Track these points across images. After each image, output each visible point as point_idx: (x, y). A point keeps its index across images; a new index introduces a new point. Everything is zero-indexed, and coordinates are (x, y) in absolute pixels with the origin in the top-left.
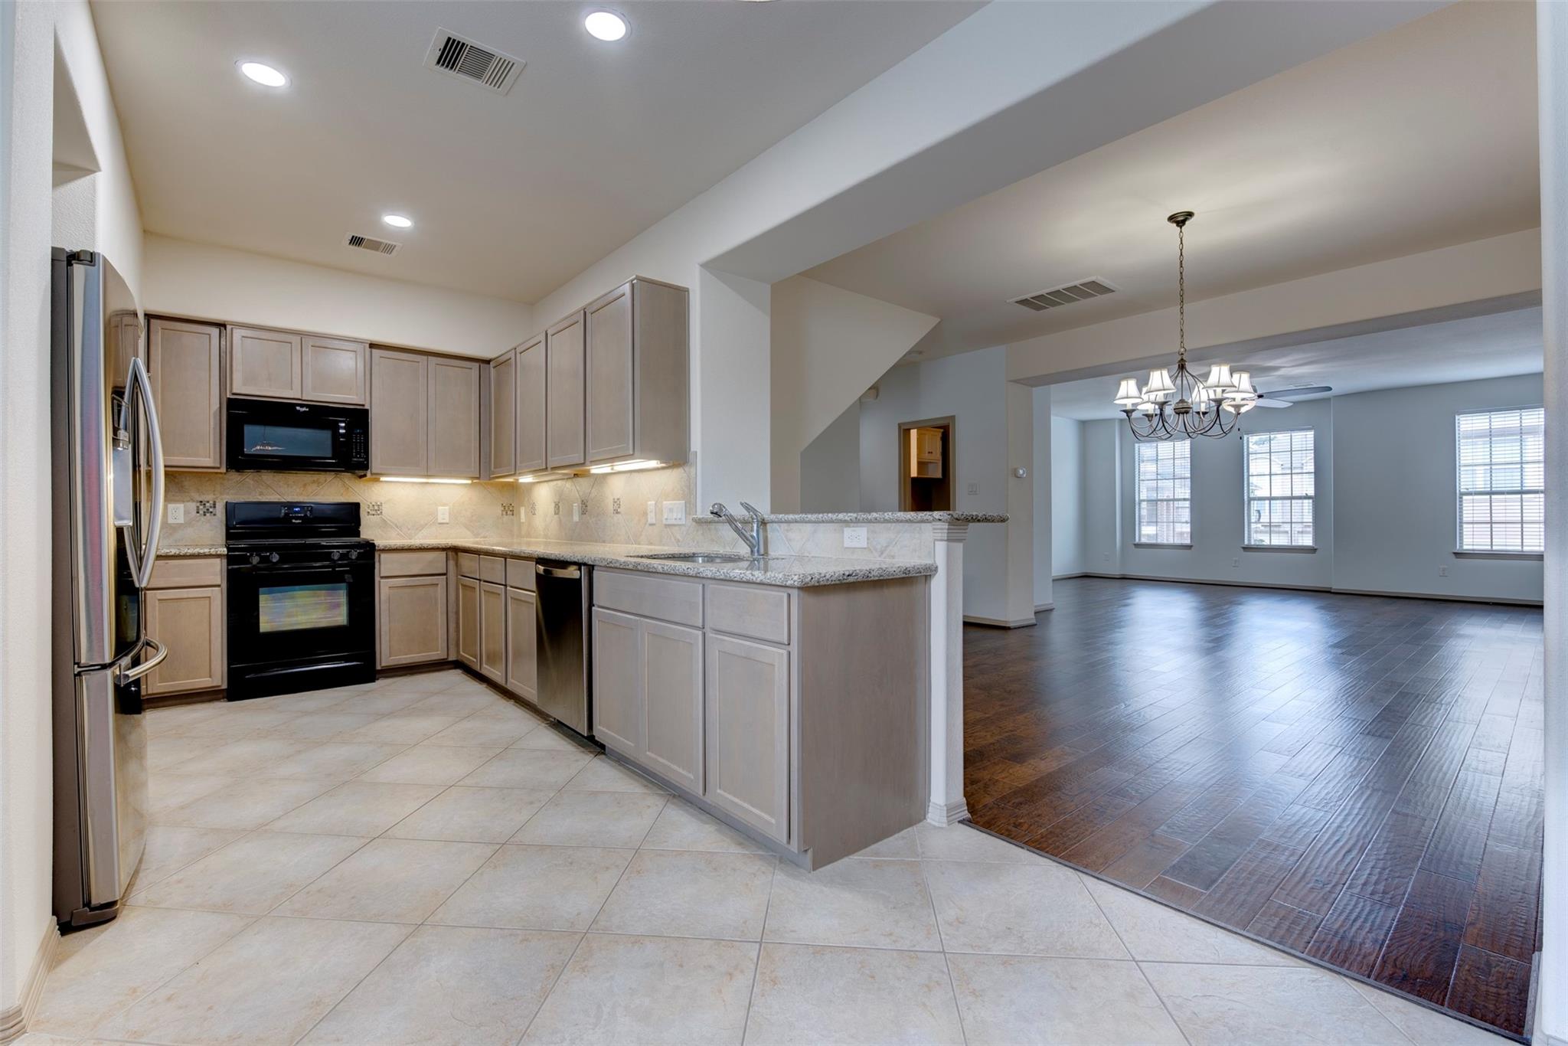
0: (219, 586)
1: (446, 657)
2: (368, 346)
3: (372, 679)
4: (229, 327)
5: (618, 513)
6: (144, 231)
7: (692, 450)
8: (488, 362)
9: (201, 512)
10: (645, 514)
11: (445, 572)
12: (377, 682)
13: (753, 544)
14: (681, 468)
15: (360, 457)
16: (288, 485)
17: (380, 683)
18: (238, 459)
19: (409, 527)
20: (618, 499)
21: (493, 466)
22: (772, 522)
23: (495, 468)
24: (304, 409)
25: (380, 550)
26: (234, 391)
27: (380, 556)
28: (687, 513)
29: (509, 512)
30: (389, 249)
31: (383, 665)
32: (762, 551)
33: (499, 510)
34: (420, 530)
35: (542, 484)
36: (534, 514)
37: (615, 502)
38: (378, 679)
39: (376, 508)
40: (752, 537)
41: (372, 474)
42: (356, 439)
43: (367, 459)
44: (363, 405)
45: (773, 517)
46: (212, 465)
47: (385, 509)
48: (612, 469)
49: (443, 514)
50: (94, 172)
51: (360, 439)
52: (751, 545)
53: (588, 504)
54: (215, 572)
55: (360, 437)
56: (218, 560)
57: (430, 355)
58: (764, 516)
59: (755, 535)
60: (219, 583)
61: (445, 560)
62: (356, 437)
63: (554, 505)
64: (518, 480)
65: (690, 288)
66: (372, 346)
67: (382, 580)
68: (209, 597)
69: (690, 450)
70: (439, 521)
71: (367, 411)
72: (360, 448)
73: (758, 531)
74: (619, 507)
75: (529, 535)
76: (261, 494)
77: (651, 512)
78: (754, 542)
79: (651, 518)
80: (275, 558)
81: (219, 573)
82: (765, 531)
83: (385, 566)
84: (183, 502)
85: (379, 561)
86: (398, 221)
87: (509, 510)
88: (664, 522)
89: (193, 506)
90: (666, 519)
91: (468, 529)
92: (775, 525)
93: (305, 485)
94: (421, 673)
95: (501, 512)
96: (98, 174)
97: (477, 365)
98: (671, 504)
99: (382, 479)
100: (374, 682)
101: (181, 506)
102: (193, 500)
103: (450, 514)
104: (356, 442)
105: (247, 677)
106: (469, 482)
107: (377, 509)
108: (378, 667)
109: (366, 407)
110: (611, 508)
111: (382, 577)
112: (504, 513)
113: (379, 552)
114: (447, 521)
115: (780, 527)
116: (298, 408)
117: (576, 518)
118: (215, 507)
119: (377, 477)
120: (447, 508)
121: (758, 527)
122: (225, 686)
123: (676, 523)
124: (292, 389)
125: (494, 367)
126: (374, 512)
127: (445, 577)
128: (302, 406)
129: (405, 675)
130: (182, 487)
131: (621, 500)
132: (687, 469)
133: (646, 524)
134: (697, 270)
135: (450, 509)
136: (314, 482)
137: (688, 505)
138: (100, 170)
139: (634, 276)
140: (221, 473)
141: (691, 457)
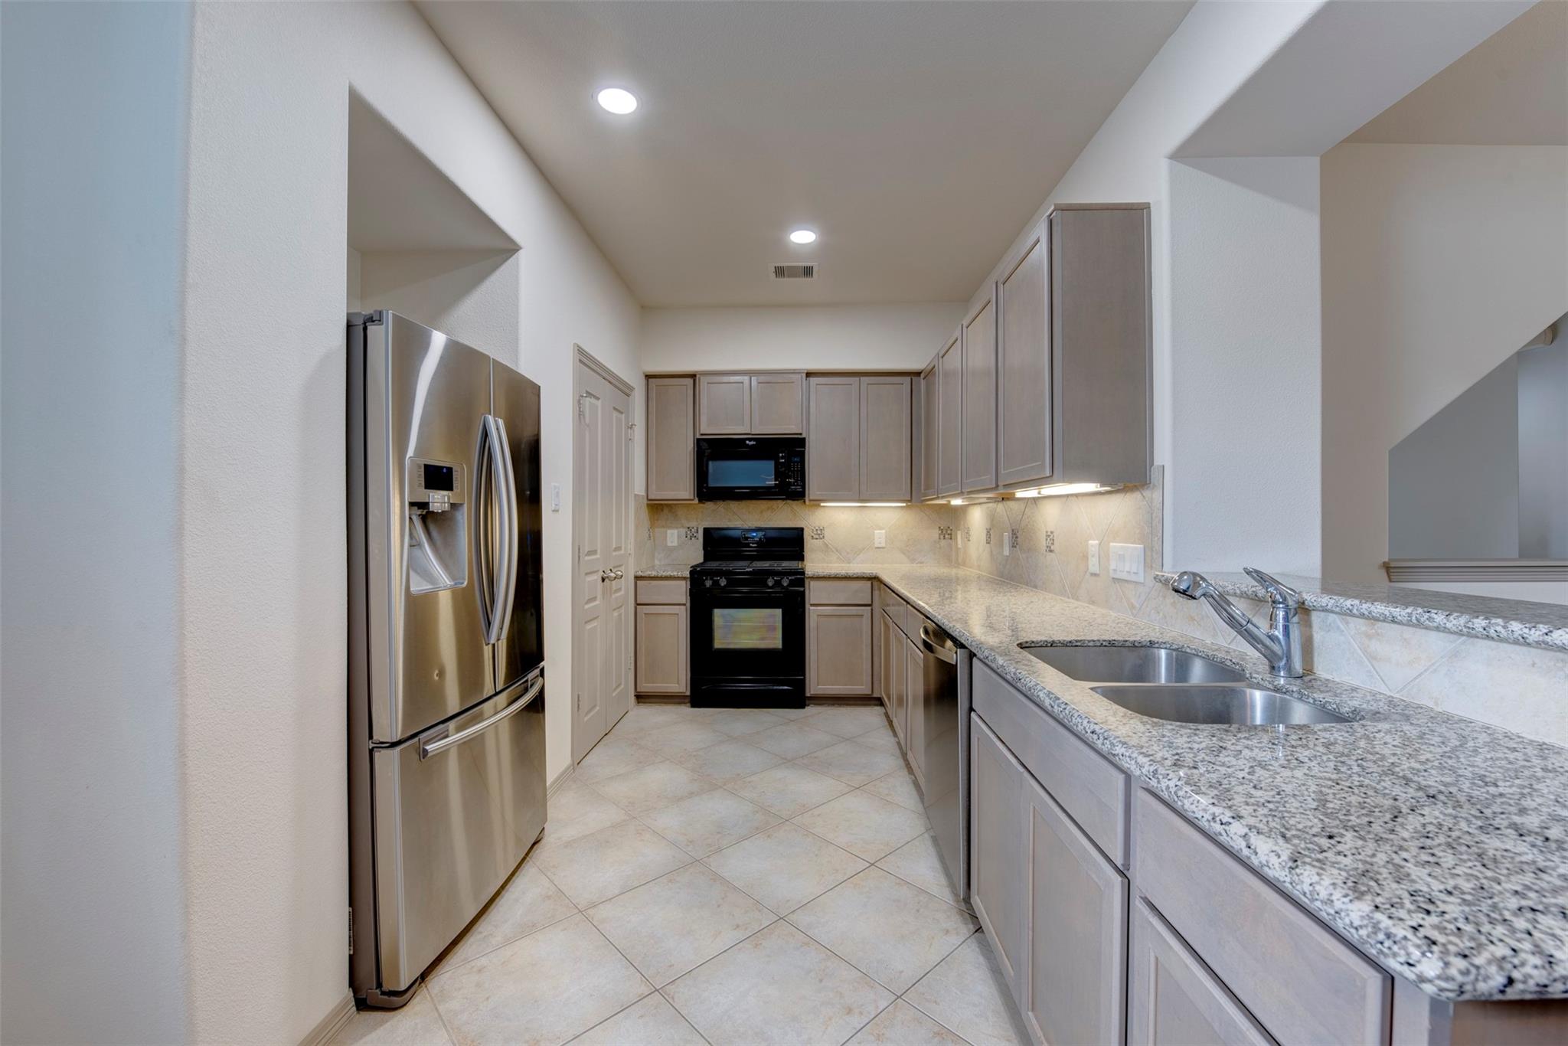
0: (684, 605)
1: (870, 693)
2: (805, 374)
3: (802, 706)
4: (698, 376)
5: (1051, 551)
6: (642, 307)
7: (1156, 463)
8: (918, 374)
9: (689, 537)
10: (1085, 557)
11: (870, 603)
12: (807, 709)
13: (1273, 652)
14: (1138, 493)
15: (798, 485)
16: (749, 512)
17: (810, 710)
18: (706, 492)
19: (848, 551)
20: (1052, 532)
21: (922, 488)
22: (1325, 610)
23: (925, 490)
24: (752, 443)
25: (809, 577)
26: (702, 432)
27: (809, 583)
28: (1148, 565)
29: (947, 536)
30: (808, 271)
31: (812, 693)
32: (1298, 666)
33: (936, 533)
34: (858, 555)
35: (976, 506)
36: (969, 540)
37: (1049, 536)
38: (808, 705)
39: (819, 532)
40: (1272, 638)
41: (810, 500)
42: (794, 468)
43: (803, 487)
44: (801, 434)
45: (1326, 600)
46: (688, 498)
47: (827, 533)
48: (1039, 493)
49: (880, 536)
50: (518, 250)
51: (797, 468)
52: (1267, 653)
53: (1018, 535)
54: (680, 592)
55: (797, 465)
56: (684, 582)
57: (863, 376)
58: (1305, 596)
59: (1279, 633)
60: (684, 602)
61: (870, 591)
62: (794, 465)
63: (985, 532)
64: (949, 502)
65: (1151, 201)
66: (809, 374)
67: (811, 608)
68: (678, 614)
69: (1152, 464)
70: (876, 546)
71: (804, 439)
72: (797, 475)
73: (1286, 629)
74: (1053, 544)
75: (964, 564)
76: (730, 520)
77: (1093, 556)
78: (1276, 648)
79: (1093, 565)
80: (723, 582)
81: (684, 594)
82: (1307, 624)
83: (815, 593)
84: (677, 528)
85: (809, 589)
86: (803, 237)
87: (947, 533)
88: (1112, 575)
89: (683, 531)
90: (1115, 570)
91: (904, 554)
92: (1332, 617)
93: (762, 512)
94: (848, 705)
95: (938, 535)
96: (521, 251)
97: (908, 379)
98: (1122, 547)
99: (822, 504)
100: (804, 708)
101: (676, 531)
102: (683, 527)
103: (886, 537)
104: (794, 470)
105: (704, 688)
106: (904, 505)
107: (820, 534)
108: (808, 695)
109: (803, 436)
110: (1043, 543)
111: (811, 605)
112: (942, 537)
113: (809, 580)
114: (883, 545)
115: (1347, 623)
116: (747, 442)
117: (1006, 552)
118: (697, 532)
119: (817, 503)
120: (884, 531)
121: (1286, 619)
122: (688, 693)
123: (1128, 578)
124: (743, 425)
125: (924, 379)
126: (817, 537)
127: (870, 608)
128: (750, 440)
129: (833, 705)
130: (676, 515)
131: (1055, 534)
132: (1147, 493)
133: (1086, 572)
134: (1164, 165)
135: (886, 532)
136: (768, 509)
137: (1149, 553)
138: (521, 248)
139: (1053, 208)
140: (695, 504)
141: (1155, 475)
